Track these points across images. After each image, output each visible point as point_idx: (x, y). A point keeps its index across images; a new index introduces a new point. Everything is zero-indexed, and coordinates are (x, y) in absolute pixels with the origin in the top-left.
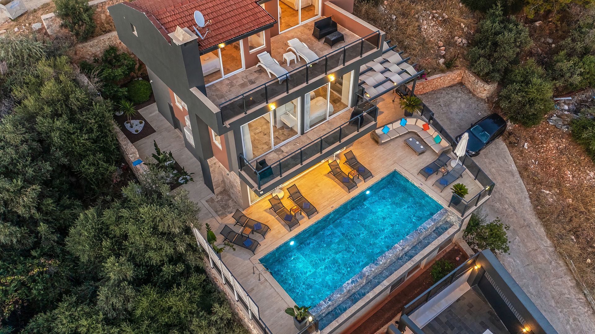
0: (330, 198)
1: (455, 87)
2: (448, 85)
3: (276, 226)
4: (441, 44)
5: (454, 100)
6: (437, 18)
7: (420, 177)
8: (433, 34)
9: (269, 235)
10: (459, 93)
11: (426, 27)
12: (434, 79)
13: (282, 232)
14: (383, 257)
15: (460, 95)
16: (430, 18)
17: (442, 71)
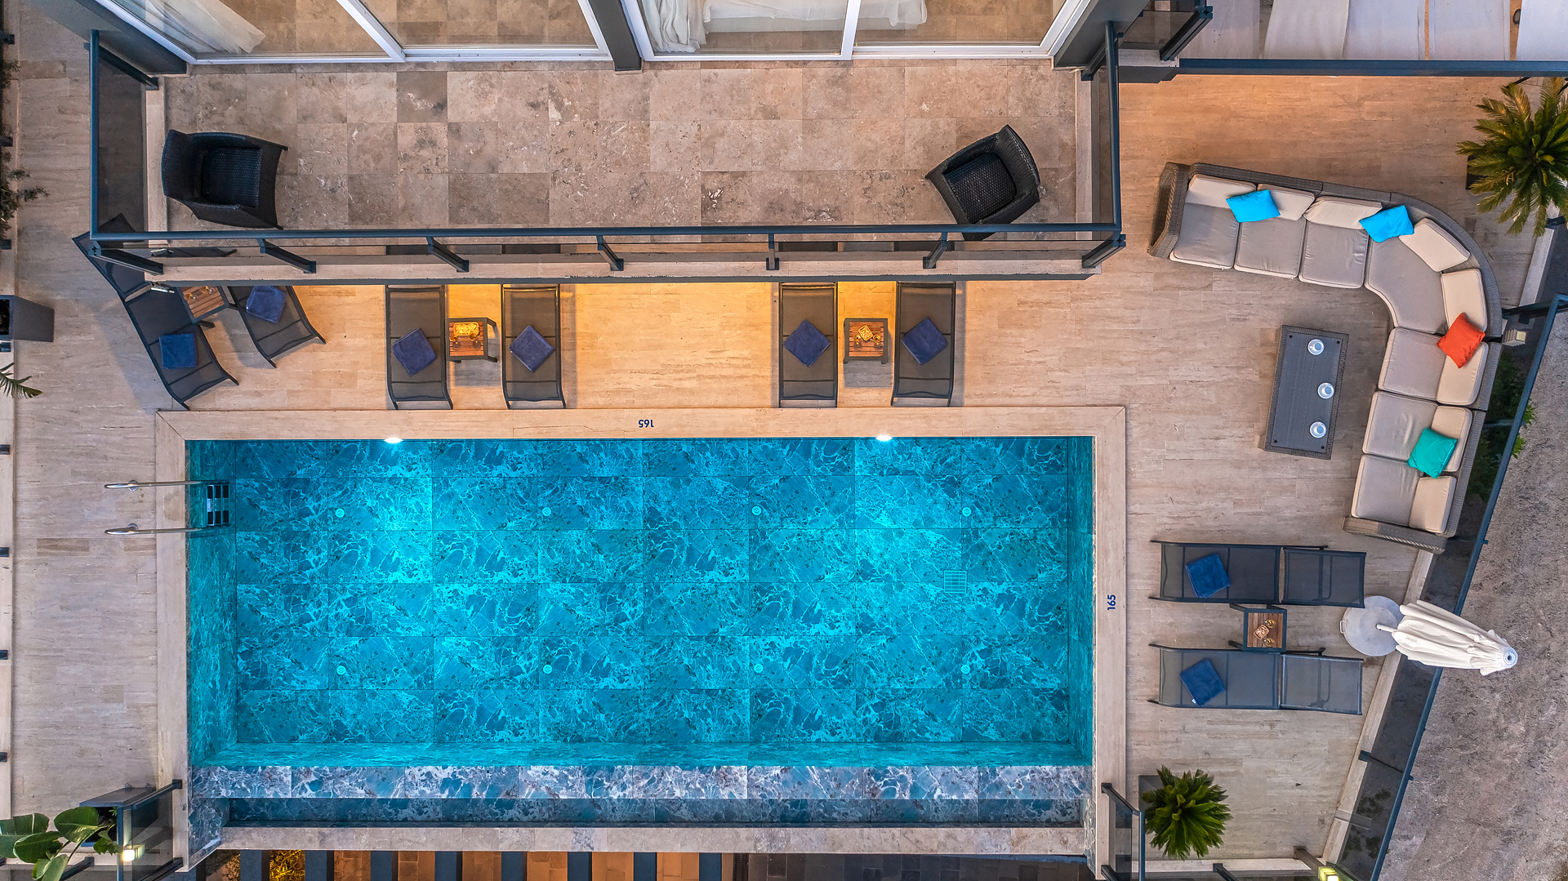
7: (1147, 567)
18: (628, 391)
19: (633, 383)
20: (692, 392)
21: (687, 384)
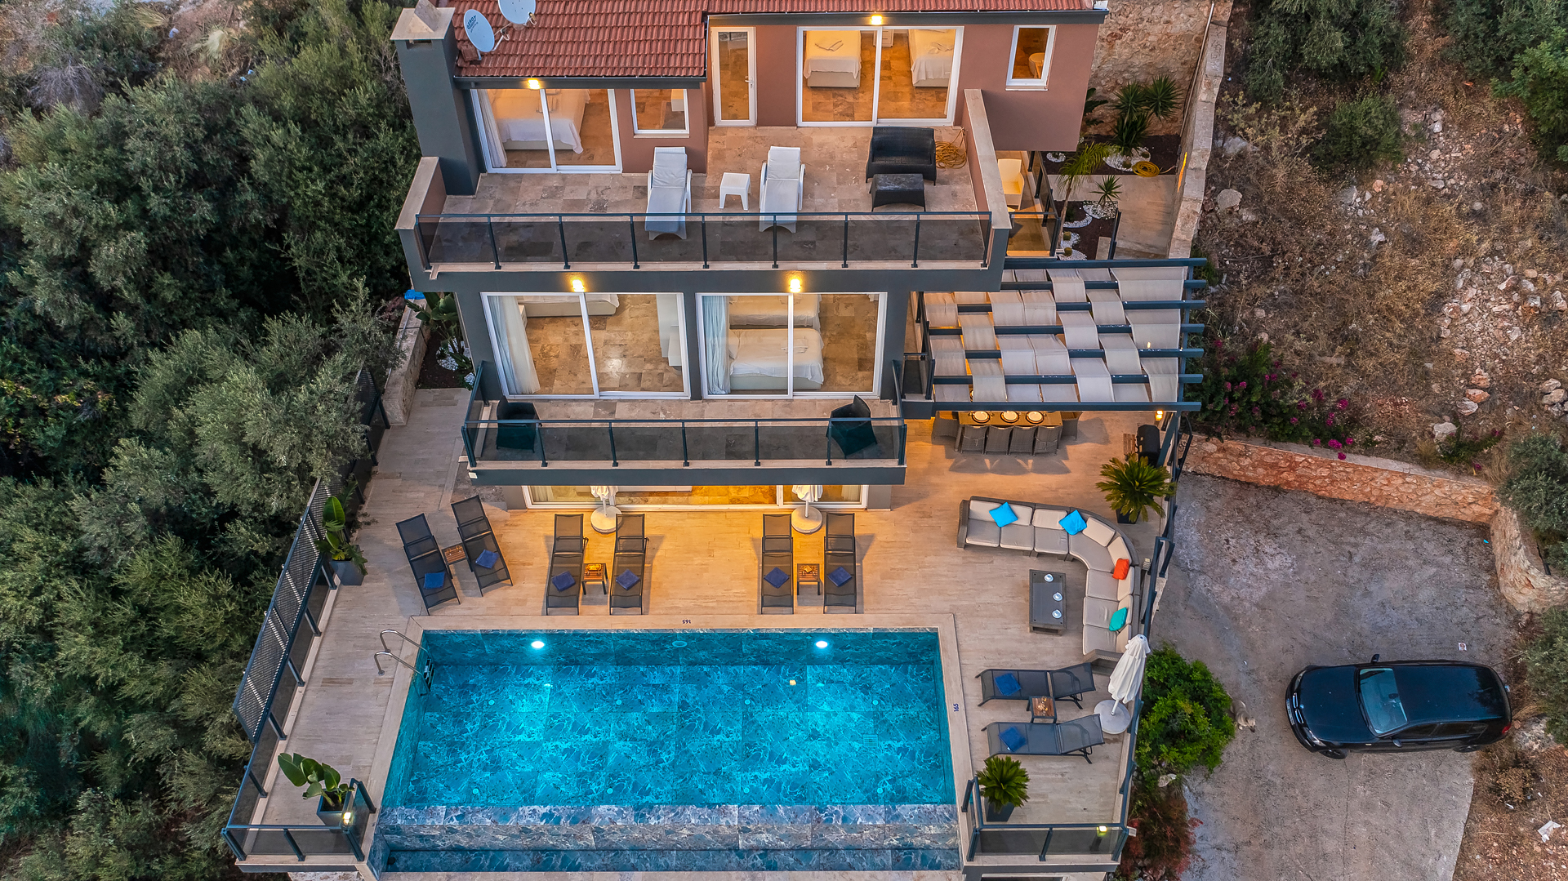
0: (706, 598)
1: (1454, 530)
2: (1431, 513)
3: (531, 585)
4: (1482, 377)
5: (1410, 563)
6: (1525, 296)
7: (975, 690)
8: (1479, 341)
9: (496, 595)
10: (1450, 552)
11: (1466, 308)
12: (1376, 470)
13: (528, 603)
14: (673, 811)
15: (1448, 559)
16: (1503, 286)
17: (1426, 461)
18: (677, 608)
19: (681, 604)
21: (711, 605)
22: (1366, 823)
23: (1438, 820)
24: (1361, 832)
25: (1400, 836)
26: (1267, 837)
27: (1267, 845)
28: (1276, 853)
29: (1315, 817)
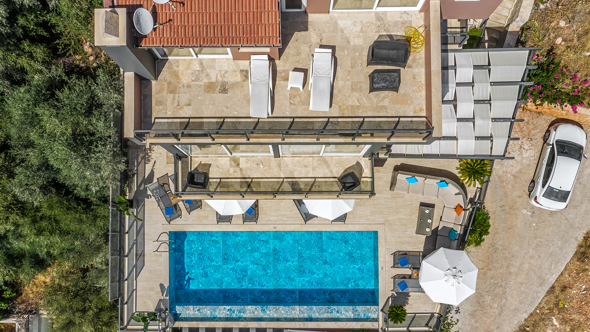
0: (282, 215)
7: (390, 259)
18: (271, 220)
19: (272, 218)
20: (286, 220)
21: (284, 219)
22: (529, 263)
23: (556, 263)
24: (526, 266)
25: (540, 268)
26: (490, 267)
27: (490, 270)
28: (492, 272)
29: (511, 260)
